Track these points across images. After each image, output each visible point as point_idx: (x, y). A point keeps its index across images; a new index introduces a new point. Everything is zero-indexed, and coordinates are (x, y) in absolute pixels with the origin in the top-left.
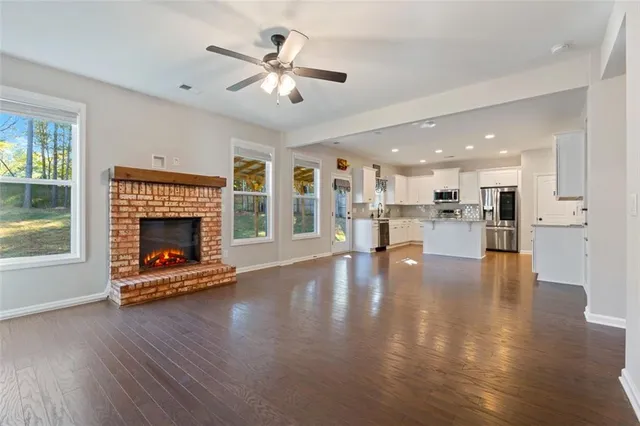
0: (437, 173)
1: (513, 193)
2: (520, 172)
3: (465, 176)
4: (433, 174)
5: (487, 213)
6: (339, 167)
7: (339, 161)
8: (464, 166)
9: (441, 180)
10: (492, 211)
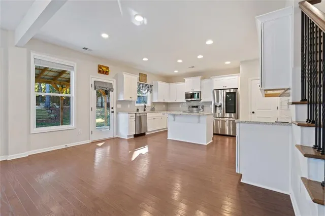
0: (187, 80)
1: (234, 93)
2: (239, 77)
3: (205, 81)
4: (184, 81)
5: (218, 108)
6: (99, 72)
7: (100, 67)
8: (204, 75)
9: (190, 85)
10: (220, 106)
